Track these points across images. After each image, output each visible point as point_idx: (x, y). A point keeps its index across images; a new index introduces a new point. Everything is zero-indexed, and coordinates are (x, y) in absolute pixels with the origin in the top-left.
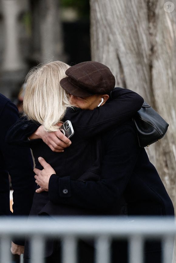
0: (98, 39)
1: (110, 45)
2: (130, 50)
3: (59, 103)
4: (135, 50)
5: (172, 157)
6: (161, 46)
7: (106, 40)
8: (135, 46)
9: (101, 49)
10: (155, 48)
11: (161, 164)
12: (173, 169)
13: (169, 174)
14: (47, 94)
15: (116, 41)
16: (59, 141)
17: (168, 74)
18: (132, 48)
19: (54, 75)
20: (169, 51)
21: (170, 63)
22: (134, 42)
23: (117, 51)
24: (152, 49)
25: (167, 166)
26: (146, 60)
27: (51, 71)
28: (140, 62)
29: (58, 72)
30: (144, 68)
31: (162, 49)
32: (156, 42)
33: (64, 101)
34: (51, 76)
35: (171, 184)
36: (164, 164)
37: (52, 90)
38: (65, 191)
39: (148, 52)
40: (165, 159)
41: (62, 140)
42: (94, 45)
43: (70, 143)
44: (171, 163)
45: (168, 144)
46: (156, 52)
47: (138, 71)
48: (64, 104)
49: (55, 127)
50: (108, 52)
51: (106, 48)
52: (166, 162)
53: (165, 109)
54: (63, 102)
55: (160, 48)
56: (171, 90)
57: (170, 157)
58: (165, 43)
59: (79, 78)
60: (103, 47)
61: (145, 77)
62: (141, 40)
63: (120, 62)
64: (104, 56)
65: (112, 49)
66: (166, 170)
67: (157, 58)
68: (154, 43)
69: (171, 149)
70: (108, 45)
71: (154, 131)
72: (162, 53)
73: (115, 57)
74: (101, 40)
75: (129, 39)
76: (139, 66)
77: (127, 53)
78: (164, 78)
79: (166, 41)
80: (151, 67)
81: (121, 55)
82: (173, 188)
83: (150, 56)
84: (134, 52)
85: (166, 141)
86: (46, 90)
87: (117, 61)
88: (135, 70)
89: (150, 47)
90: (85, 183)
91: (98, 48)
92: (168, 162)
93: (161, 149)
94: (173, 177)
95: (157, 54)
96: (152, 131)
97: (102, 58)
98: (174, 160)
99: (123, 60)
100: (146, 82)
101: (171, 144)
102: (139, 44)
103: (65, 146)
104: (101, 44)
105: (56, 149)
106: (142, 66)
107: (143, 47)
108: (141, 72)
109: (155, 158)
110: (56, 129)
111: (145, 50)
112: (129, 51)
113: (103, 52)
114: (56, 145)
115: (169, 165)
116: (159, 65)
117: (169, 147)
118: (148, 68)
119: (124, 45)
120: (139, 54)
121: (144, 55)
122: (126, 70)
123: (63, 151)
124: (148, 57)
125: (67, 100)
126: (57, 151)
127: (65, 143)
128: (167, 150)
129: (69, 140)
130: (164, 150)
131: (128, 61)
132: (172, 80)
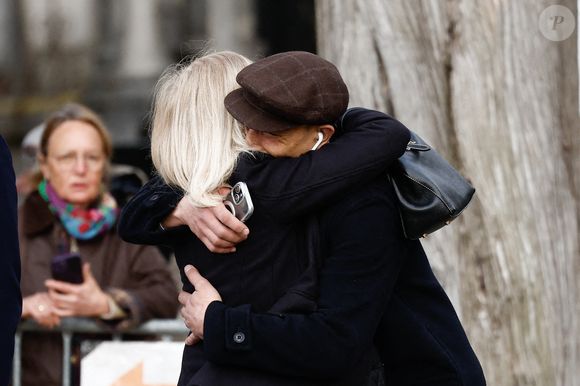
0: (331, 8)
1: (359, 22)
2: (404, 32)
3: (224, 143)
4: (413, 30)
5: (495, 268)
6: (471, 22)
7: (350, 8)
8: (414, 22)
9: (338, 30)
10: (458, 28)
11: (470, 285)
12: (497, 294)
13: (487, 306)
14: (199, 124)
15: (371, 12)
16: (222, 230)
17: (485, 86)
18: (408, 28)
19: (214, 80)
20: (488, 34)
21: (491, 61)
22: (412, 15)
23: (373, 33)
24: (451, 31)
25: (483, 287)
26: (437, 55)
27: (207, 71)
28: (424, 59)
29: (222, 75)
30: (434, 73)
31: (473, 29)
32: (461, 14)
33: (234, 139)
34: (207, 84)
35: (493, 329)
36: (477, 285)
37: (209, 114)
38: (239, 338)
39: (443, 36)
40: (479, 273)
41: (227, 227)
42: (322, 21)
43: (247, 231)
44: (493, 282)
45: (485, 239)
46: (459, 36)
47: (420, 78)
48: (233, 144)
49: (213, 197)
50: (355, 35)
51: (349, 27)
52: (481, 279)
53: (479, 163)
54: (232, 140)
55: (468, 27)
56: (493, 121)
57: (490, 267)
58: (479, 15)
59: (262, 91)
60: (343, 25)
61: (436, 91)
62: (426, 9)
63: (380, 60)
64: (346, 45)
65: (362, 29)
66: (481, 298)
67: (462, 50)
68: (455, 17)
69: (493, 251)
70: (354, 20)
71: (436, 202)
72: (474, 39)
73: (370, 46)
74: (338, 9)
75: (399, 8)
76: (423, 68)
77: (396, 39)
78: (478, 95)
79: (482, 13)
80: (448, 69)
81: (382, 43)
82: (497, 337)
83: (448, 44)
84: (411, 36)
85: (481, 232)
86: (197, 115)
87: (374, 57)
88: (414, 76)
89: (447, 25)
90: (283, 318)
91: (331, 27)
92: (487, 281)
93: (471, 252)
94: (497, 312)
95: (461, 41)
96: (431, 201)
97: (342, 49)
98: (498, 275)
99: (387, 54)
100: (439, 104)
101: (492, 241)
102: (422, 19)
103: (237, 239)
104: (338, 19)
105: (217, 246)
106: (430, 67)
107: (431, 25)
108: (427, 80)
109: (457, 270)
110: (215, 201)
111: (436, 32)
112: (400, 35)
113: (343, 36)
114: (215, 239)
115: (488, 286)
116: (466, 66)
117: (488, 247)
118: (442, 71)
119: (390, 20)
120: (423, 41)
121: (435, 44)
122: (394, 75)
123: (234, 250)
124: (443, 48)
125: (241, 136)
126: (221, 251)
127: (235, 232)
128: (484, 254)
129: (244, 226)
130: (476, 253)
131: (400, 56)
132: (496, 97)
